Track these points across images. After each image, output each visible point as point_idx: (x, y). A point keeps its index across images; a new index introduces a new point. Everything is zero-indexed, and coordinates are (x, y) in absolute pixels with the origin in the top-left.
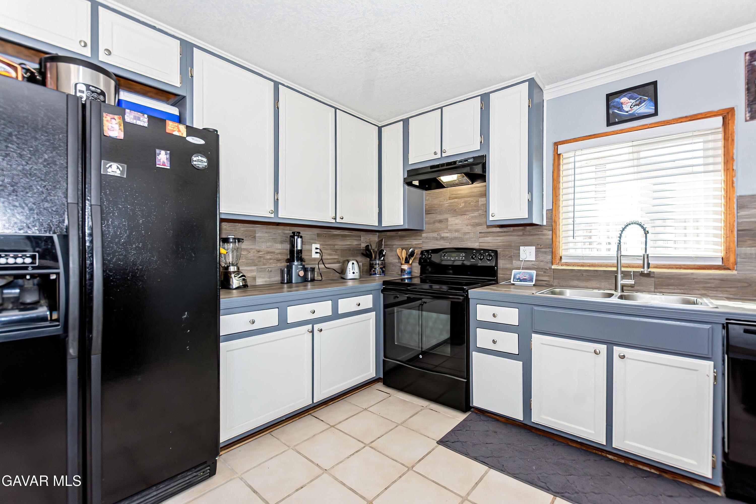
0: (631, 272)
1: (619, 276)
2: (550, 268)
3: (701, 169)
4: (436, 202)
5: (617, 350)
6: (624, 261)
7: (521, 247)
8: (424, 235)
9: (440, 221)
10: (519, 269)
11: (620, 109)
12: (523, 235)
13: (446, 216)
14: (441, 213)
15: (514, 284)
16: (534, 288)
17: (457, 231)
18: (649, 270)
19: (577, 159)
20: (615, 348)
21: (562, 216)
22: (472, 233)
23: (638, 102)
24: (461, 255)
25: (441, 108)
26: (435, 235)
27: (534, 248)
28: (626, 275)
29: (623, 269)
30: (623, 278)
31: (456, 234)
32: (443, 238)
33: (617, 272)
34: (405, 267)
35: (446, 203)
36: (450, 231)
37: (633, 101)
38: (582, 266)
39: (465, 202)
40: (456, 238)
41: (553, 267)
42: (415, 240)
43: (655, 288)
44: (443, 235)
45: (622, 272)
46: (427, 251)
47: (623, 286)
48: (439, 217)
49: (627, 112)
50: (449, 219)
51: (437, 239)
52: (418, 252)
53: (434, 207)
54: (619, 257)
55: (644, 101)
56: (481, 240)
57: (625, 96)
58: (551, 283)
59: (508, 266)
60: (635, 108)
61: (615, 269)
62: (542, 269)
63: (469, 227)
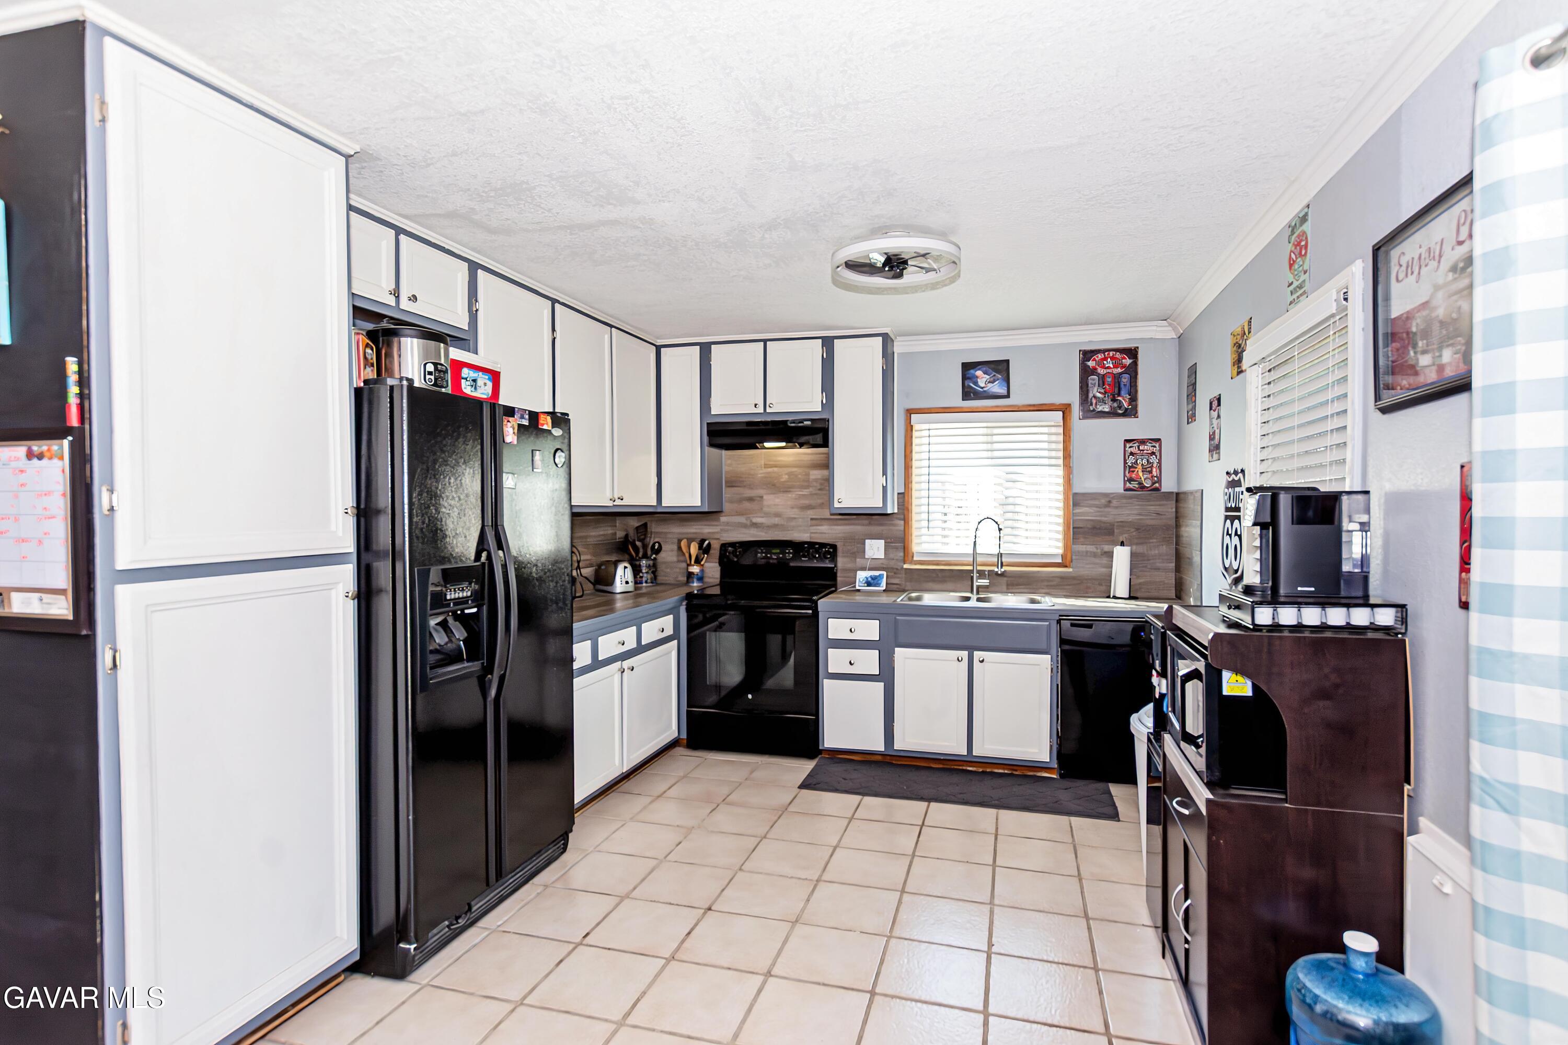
0: (985, 571)
1: (975, 575)
2: (902, 568)
3: (1046, 461)
4: (742, 469)
5: (978, 655)
6: (980, 559)
7: (867, 541)
8: (723, 519)
9: (751, 499)
10: (863, 569)
11: (976, 383)
12: (870, 524)
13: (760, 492)
14: (751, 487)
15: (859, 590)
16: (884, 594)
17: (777, 515)
18: (1003, 570)
19: (932, 433)
20: (976, 653)
21: (915, 502)
22: (800, 520)
23: (992, 379)
24: (787, 551)
25: (765, 341)
26: (742, 519)
27: (883, 541)
28: (981, 574)
29: (979, 568)
30: (979, 578)
31: (776, 520)
32: (755, 525)
33: (972, 571)
34: (695, 569)
35: (761, 473)
36: (767, 515)
37: (988, 377)
38: (938, 564)
39: (789, 474)
40: (775, 526)
41: (906, 566)
42: (707, 527)
43: (1007, 589)
44: (755, 520)
45: (978, 572)
46: (733, 544)
47: (978, 587)
48: (748, 493)
49: (982, 388)
50: (765, 497)
51: (745, 526)
52: (716, 546)
53: (741, 478)
54: (975, 554)
55: (998, 379)
56: (813, 529)
57: (979, 370)
58: (903, 587)
59: (850, 566)
60: (990, 385)
61: (970, 568)
62: (892, 568)
63: (795, 510)
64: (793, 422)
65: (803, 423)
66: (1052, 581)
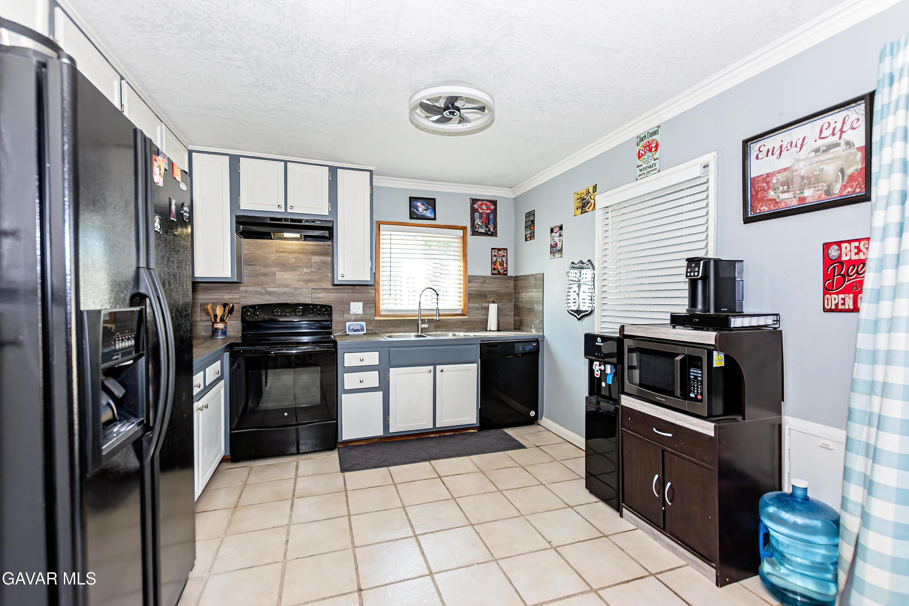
0: (425, 319)
1: (420, 322)
2: (374, 320)
3: (452, 257)
4: (259, 252)
5: (439, 368)
6: (423, 313)
7: (351, 303)
8: (242, 289)
9: (265, 275)
10: (350, 321)
11: (417, 210)
12: (353, 292)
13: (274, 269)
14: (266, 266)
15: (348, 335)
16: (365, 336)
17: (286, 286)
18: (439, 318)
19: (393, 237)
20: (437, 366)
21: (381, 279)
22: (304, 289)
23: (426, 208)
24: (297, 310)
25: (286, 162)
26: (259, 289)
27: (362, 303)
28: (423, 322)
29: (422, 318)
30: (422, 323)
31: (286, 290)
32: (269, 293)
33: (418, 320)
34: (220, 326)
35: (273, 257)
36: (279, 286)
37: (424, 207)
38: (396, 317)
39: (295, 258)
40: (285, 293)
41: (376, 318)
42: (227, 294)
43: (435, 329)
44: (268, 289)
45: (421, 320)
46: (253, 307)
47: (422, 329)
48: (263, 270)
49: (421, 213)
50: (277, 273)
51: (261, 294)
52: (238, 309)
53: (258, 259)
54: (420, 309)
55: (430, 209)
56: (314, 295)
57: (419, 202)
58: (374, 331)
59: (340, 319)
60: (425, 212)
61: (417, 318)
62: (368, 320)
63: (301, 283)
64: (307, 221)
65: (313, 222)
66: (457, 324)
